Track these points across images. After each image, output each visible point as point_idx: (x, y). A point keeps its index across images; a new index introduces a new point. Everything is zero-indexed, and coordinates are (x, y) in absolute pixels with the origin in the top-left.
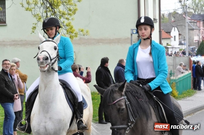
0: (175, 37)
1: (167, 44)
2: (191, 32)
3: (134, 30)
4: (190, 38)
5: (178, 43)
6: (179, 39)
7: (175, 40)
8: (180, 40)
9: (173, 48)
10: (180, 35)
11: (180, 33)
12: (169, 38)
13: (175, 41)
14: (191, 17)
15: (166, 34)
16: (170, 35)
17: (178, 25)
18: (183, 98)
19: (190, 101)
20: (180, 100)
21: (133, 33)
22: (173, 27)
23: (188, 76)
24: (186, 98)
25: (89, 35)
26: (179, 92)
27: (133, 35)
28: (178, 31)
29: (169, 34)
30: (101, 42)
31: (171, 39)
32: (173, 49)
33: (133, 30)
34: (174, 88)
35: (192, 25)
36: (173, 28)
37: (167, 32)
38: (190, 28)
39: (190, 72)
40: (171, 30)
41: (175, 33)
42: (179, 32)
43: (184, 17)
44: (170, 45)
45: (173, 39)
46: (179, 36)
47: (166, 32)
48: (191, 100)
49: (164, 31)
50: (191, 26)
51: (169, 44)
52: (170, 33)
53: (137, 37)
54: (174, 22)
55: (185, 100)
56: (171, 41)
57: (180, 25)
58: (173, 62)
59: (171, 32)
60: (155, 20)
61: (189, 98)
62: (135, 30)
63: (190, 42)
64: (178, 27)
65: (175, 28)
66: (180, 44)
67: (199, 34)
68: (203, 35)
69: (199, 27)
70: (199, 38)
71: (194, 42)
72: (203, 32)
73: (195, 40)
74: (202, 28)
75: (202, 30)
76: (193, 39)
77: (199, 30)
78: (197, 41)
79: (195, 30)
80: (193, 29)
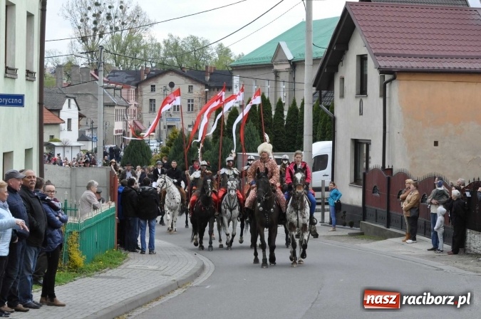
0: (69, 120)
1: (52, 137)
2: (108, 110)
4: (105, 124)
5: (77, 137)
6: (79, 126)
7: (69, 128)
8: (82, 129)
9: (64, 147)
10: (81, 116)
11: (82, 112)
12: (57, 124)
13: (69, 132)
14: (109, 76)
15: (50, 114)
16: (59, 117)
17: (77, 94)
18: (97, 271)
19: (115, 280)
20: (90, 276)
22: (67, 97)
23: (108, 216)
24: (105, 272)
26: (87, 257)
28: (77, 108)
29: (57, 114)
31: (62, 125)
32: (66, 149)
34: (76, 245)
35: (110, 96)
36: (67, 100)
37: (50, 110)
38: (107, 101)
39: (113, 205)
40: (62, 104)
41: (69, 111)
42: (79, 110)
43: (92, 76)
44: (59, 141)
45: (64, 126)
46: (79, 120)
47: (50, 108)
48: (118, 277)
49: (46, 107)
50: (108, 98)
51: (55, 137)
52: (58, 111)
54: (69, 85)
55: (102, 277)
56: (60, 130)
57: (82, 94)
58: (69, 179)
59: (61, 109)
60: (29, 74)
61: (111, 271)
63: (104, 135)
64: (77, 99)
65: (69, 100)
66: (82, 138)
67: (127, 115)
68: (135, 119)
69: (127, 101)
70: (127, 124)
71: (115, 134)
72: (135, 111)
73: (115, 129)
74: (132, 102)
75: (132, 107)
76: (113, 127)
77: (127, 107)
78: (120, 131)
79: (116, 107)
80: (112, 105)
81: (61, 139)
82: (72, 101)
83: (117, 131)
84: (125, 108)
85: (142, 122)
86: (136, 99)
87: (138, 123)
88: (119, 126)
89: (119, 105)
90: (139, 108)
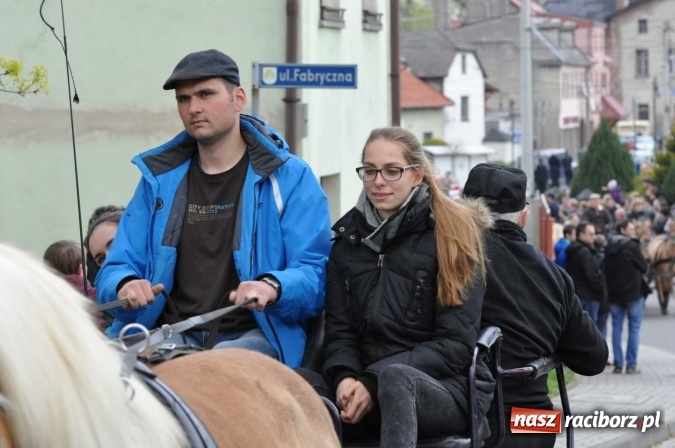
0: (465, 100)
1: (428, 136)
2: (546, 75)
3: (265, 70)
4: (539, 105)
5: (481, 133)
6: (487, 111)
7: (465, 115)
8: (493, 117)
9: (453, 156)
10: (489, 90)
11: (492, 81)
12: (438, 109)
13: (465, 124)
14: (548, 3)
15: (423, 87)
16: (441, 92)
17: (480, 44)
21: (263, 84)
22: (458, 50)
25: (47, 93)
27: (263, 92)
28: (478, 74)
29: (435, 86)
30: (101, 129)
31: (449, 110)
32: (458, 161)
33: (262, 66)
35: (548, 45)
36: (458, 58)
37: (424, 79)
38: (542, 57)
40: (448, 65)
41: (464, 80)
42: (485, 76)
43: (512, 3)
44: (443, 144)
45: (453, 112)
46: (486, 99)
47: (422, 74)
49: (414, 73)
50: (546, 49)
51: (436, 136)
52: (439, 80)
53: (282, 105)
54: (463, 25)
56: (445, 121)
57: (489, 43)
59: (446, 75)
62: (274, 70)
63: (539, 129)
64: (480, 53)
65: (464, 58)
66: (493, 136)
67: (587, 87)
68: (606, 91)
69: (588, 53)
70: (588, 105)
71: (562, 125)
72: (604, 77)
73: (563, 115)
74: (599, 56)
75: (599, 68)
76: (557, 112)
77: (588, 68)
78: (575, 120)
79: (564, 70)
80: (555, 65)
81: (448, 139)
82: (471, 60)
83: (567, 121)
84: (582, 70)
85: (619, 98)
86: (608, 48)
87: (612, 102)
88: (570, 108)
89: (569, 65)
90: (615, 70)
